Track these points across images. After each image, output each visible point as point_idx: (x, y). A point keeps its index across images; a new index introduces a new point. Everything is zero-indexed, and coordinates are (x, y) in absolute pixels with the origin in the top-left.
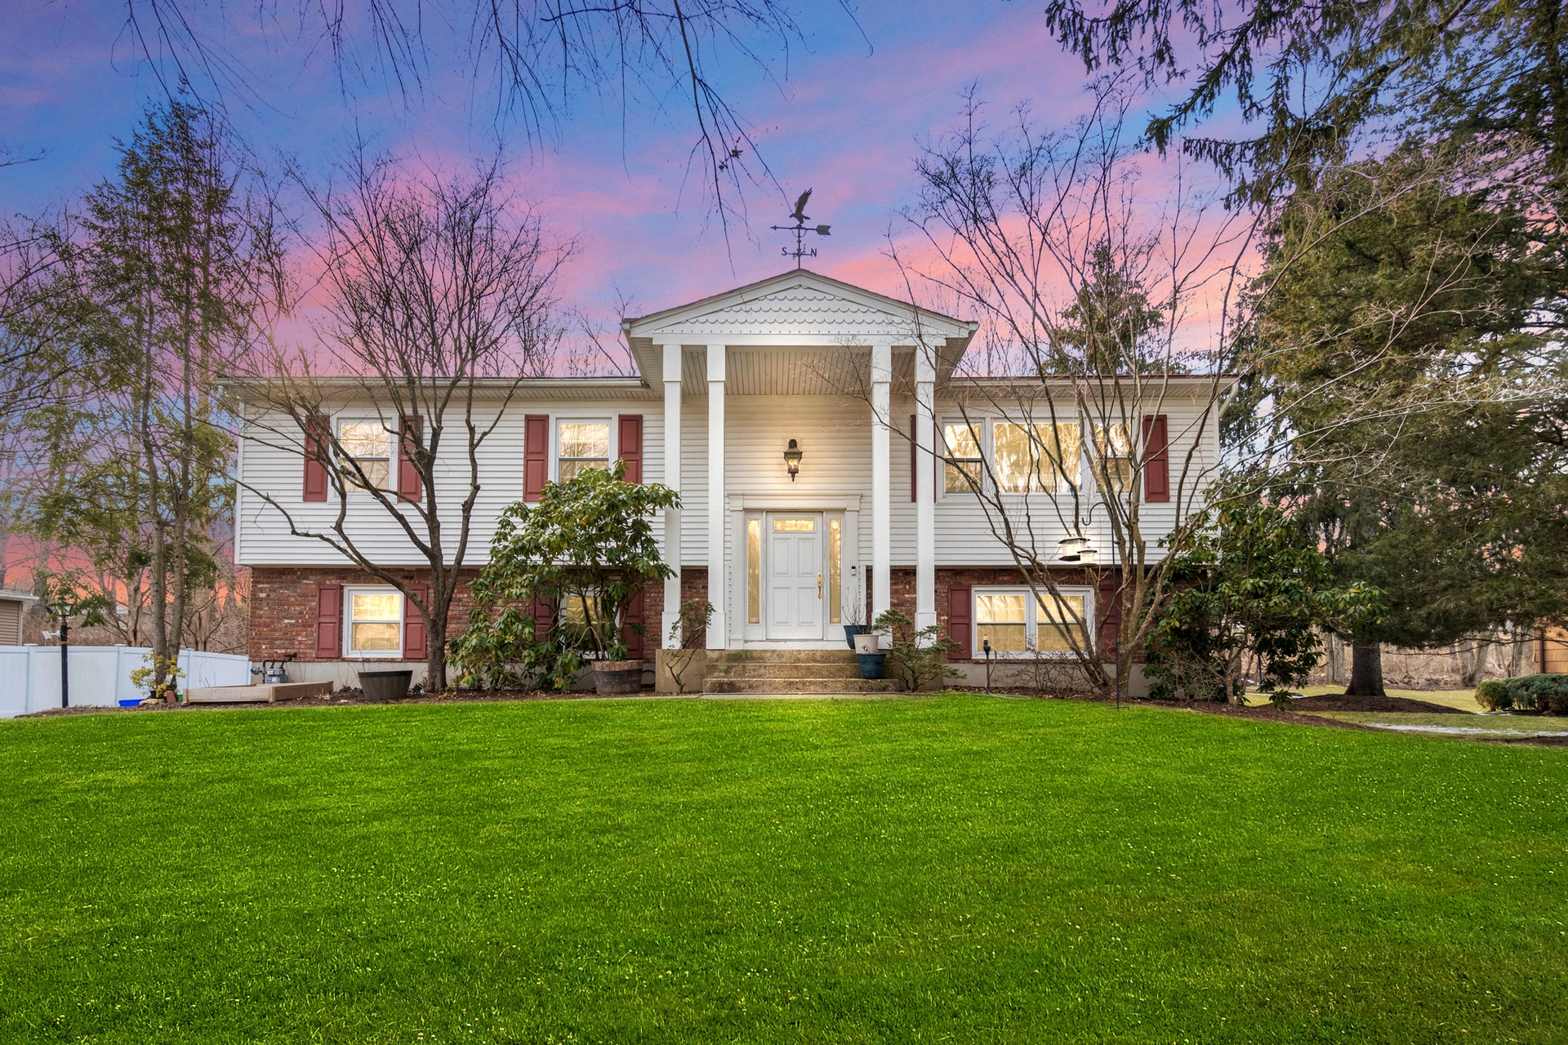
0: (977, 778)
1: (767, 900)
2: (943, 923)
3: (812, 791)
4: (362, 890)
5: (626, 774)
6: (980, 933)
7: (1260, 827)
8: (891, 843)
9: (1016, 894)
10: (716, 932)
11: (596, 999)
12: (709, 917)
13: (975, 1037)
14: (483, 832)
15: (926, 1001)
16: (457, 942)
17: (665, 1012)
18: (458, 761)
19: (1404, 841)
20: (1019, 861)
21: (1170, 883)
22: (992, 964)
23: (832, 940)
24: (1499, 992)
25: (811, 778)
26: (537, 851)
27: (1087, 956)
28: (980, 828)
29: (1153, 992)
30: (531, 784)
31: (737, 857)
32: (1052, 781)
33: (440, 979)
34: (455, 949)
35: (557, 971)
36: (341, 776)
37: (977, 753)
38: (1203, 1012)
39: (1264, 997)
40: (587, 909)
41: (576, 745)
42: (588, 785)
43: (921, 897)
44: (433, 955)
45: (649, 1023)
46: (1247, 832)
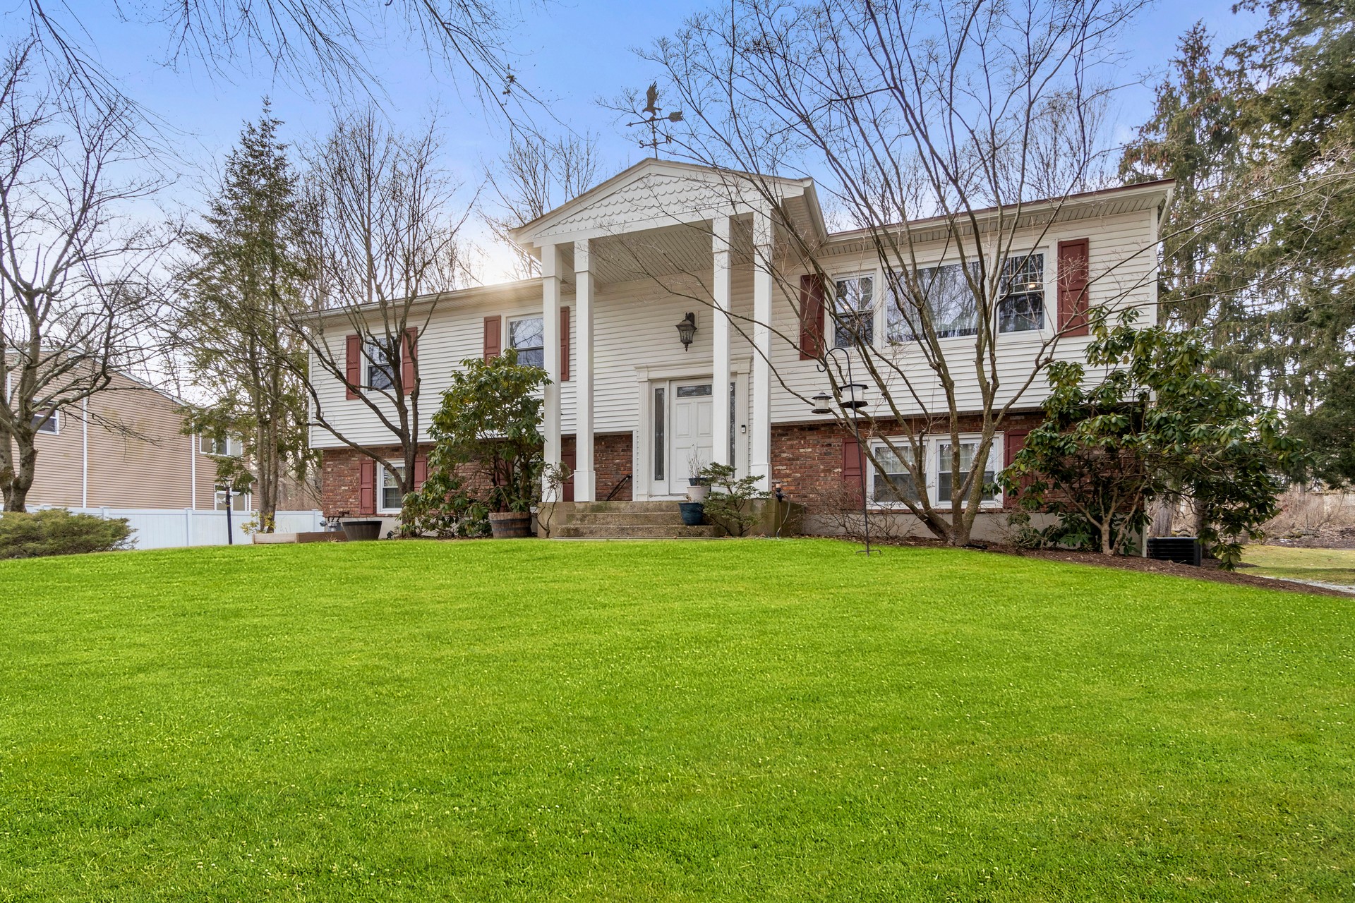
0: (776, 634)
1: (556, 745)
2: (742, 764)
3: (600, 645)
4: (130, 735)
5: (403, 630)
6: (780, 774)
7: (1074, 678)
8: (685, 692)
9: (817, 739)
10: (504, 773)
11: (381, 832)
12: (496, 760)
13: (776, 865)
14: (254, 683)
15: (725, 834)
16: (233, 781)
17: (454, 843)
18: (225, 618)
19: (1227, 691)
20: (821, 709)
21: (979, 728)
22: (794, 801)
23: (625, 780)
24: (1322, 825)
25: (600, 633)
26: (313, 700)
27: (893, 794)
28: (779, 679)
29: (962, 827)
30: (303, 639)
31: (523, 705)
32: (854, 636)
33: (217, 814)
34: (232, 788)
35: (338, 806)
36: (101, 633)
37: (774, 611)
38: (1013, 843)
39: (1077, 829)
40: (368, 753)
41: (349, 603)
42: (364, 640)
43: (718, 741)
44: (208, 793)
45: (438, 854)
46: (1062, 683)
